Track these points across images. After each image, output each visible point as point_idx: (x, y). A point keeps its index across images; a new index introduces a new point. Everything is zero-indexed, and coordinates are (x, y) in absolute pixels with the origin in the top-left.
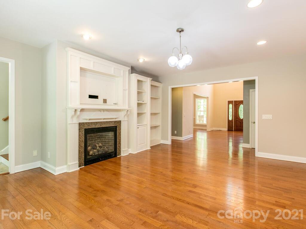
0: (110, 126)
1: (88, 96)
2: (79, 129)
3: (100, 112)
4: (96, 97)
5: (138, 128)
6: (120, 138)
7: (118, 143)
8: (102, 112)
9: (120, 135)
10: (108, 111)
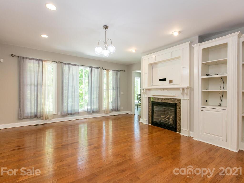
0: (169, 102)
1: (159, 80)
2: (149, 101)
3: (160, 91)
4: (164, 80)
5: (202, 110)
6: (181, 115)
7: (178, 119)
8: (162, 91)
9: (180, 113)
10: (167, 90)
